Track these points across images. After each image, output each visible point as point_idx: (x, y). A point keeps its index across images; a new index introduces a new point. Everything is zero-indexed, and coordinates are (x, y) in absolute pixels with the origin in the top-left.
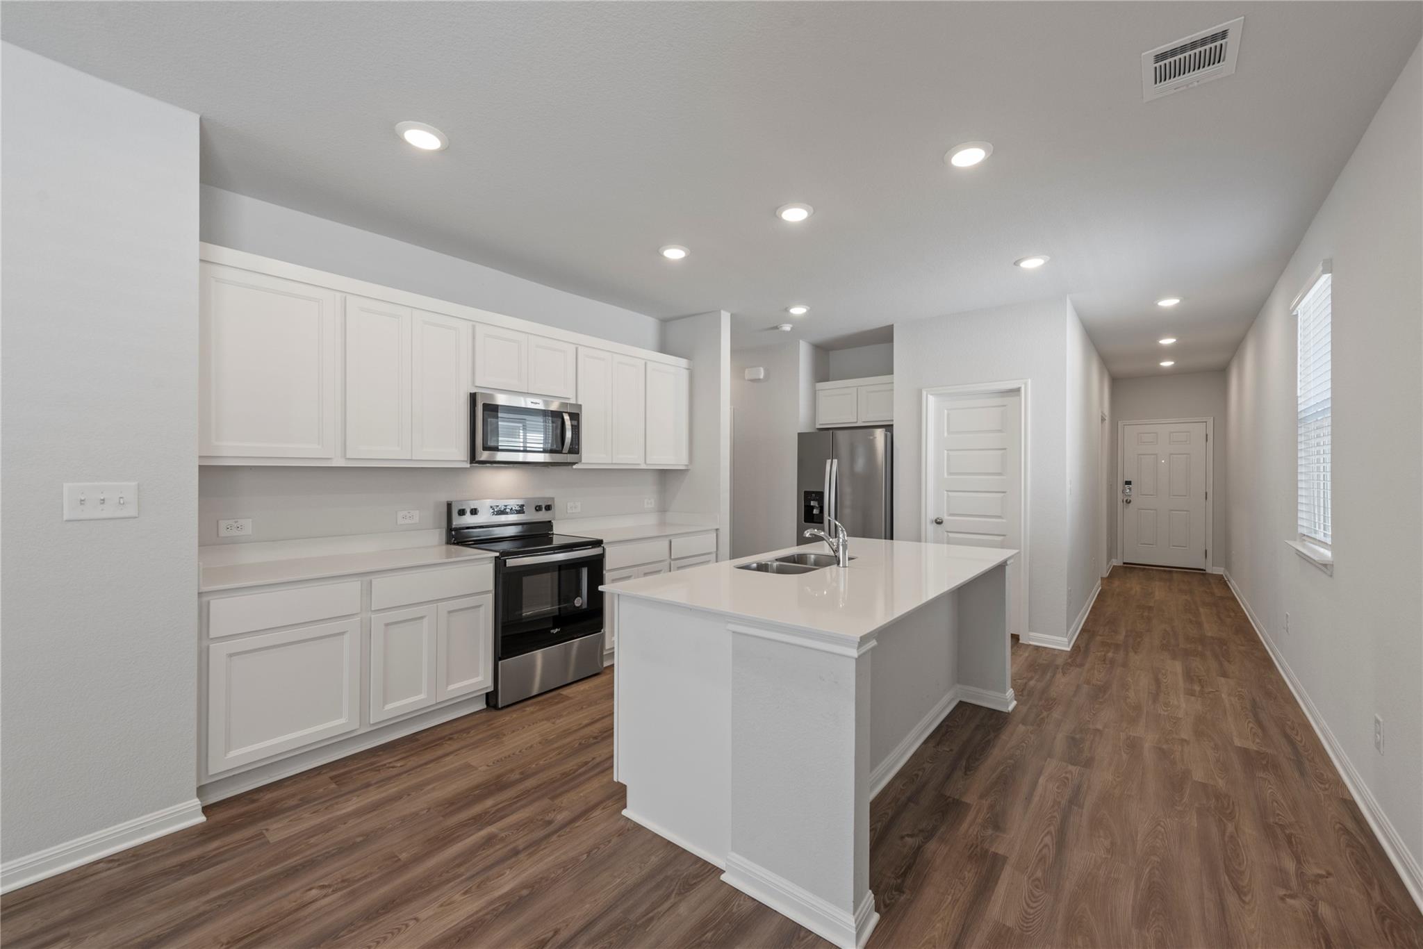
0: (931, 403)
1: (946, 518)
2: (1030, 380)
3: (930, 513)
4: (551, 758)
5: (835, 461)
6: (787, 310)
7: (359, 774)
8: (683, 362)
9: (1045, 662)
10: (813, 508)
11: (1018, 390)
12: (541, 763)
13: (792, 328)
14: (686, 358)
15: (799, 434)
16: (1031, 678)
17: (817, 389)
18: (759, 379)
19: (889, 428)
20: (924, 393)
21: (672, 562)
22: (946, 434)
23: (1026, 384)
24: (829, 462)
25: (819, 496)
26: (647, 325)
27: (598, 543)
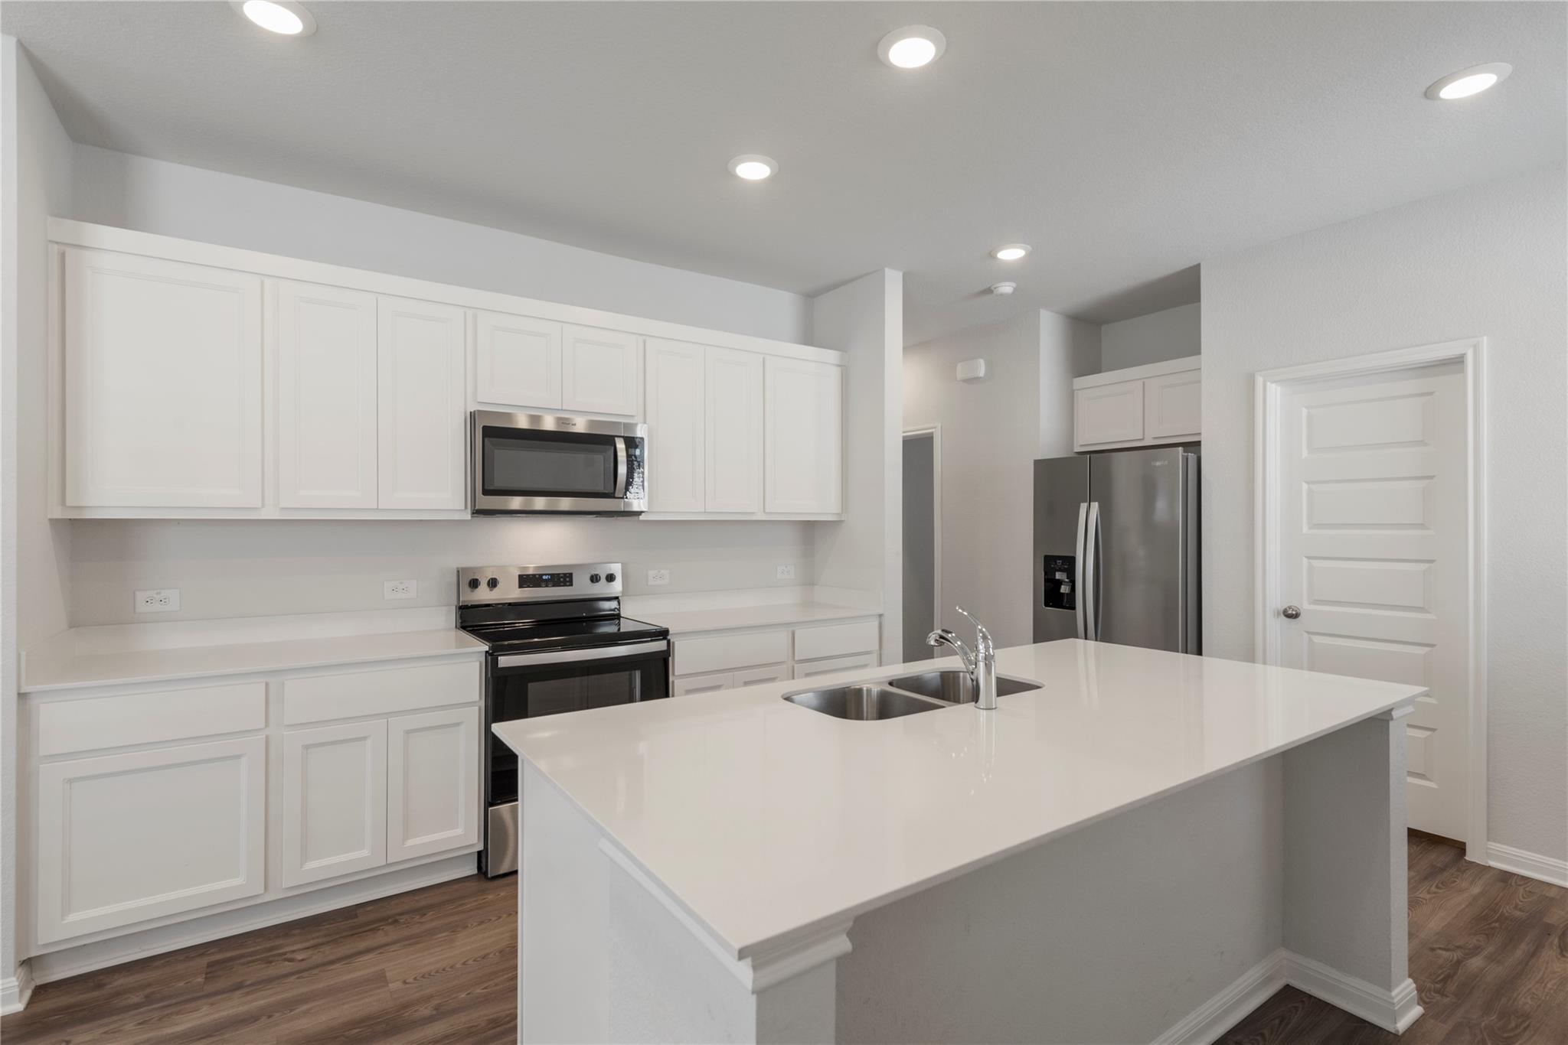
0: (1274, 397)
1: (1305, 606)
2: (1485, 338)
3: (1274, 594)
4: (496, 985)
5: (1095, 506)
6: (992, 256)
7: (244, 964)
8: (831, 356)
9: (1518, 913)
10: (1059, 583)
11: (1458, 362)
12: (479, 991)
13: (1015, 290)
14: (836, 350)
15: (1037, 463)
16: (1475, 951)
17: (1075, 388)
18: (978, 379)
19: (1194, 446)
20: (1259, 380)
21: (796, 665)
22: (1305, 453)
23: (1476, 348)
24: (1084, 506)
25: (1069, 563)
26: (783, 304)
27: (663, 634)
